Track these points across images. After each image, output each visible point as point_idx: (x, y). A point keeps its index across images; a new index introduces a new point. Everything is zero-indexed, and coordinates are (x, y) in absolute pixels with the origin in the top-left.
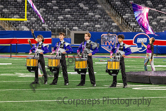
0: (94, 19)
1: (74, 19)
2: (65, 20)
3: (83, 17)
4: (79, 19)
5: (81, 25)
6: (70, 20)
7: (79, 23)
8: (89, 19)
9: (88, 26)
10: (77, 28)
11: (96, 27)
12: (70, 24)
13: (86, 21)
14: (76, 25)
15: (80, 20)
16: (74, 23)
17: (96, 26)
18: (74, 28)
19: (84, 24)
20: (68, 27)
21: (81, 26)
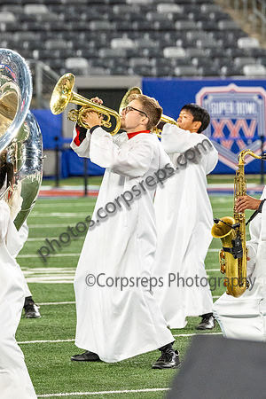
0: (154, 21)
1: (67, 21)
2: (25, 26)
3: (103, 12)
4: (89, 20)
5: (98, 48)
6: (47, 26)
7: (88, 40)
8: (132, 20)
9: (130, 54)
10: (82, 63)
11: (169, 59)
12: (49, 45)
13: (121, 31)
14: (76, 48)
15: (93, 26)
16: (67, 39)
17: (168, 52)
18: (70, 63)
19: (115, 43)
20: (43, 58)
21: (102, 53)
